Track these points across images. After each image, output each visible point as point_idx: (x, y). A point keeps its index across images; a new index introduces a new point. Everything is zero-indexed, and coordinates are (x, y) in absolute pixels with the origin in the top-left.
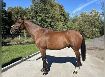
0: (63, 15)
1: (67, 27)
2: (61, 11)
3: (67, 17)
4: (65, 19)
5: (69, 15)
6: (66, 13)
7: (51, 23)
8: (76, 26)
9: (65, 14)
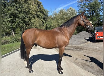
0: (42, 12)
1: (46, 24)
2: (40, 7)
3: (46, 15)
4: (44, 16)
5: (48, 13)
6: (45, 10)
7: (24, 18)
8: (55, 24)
9: (43, 11)
